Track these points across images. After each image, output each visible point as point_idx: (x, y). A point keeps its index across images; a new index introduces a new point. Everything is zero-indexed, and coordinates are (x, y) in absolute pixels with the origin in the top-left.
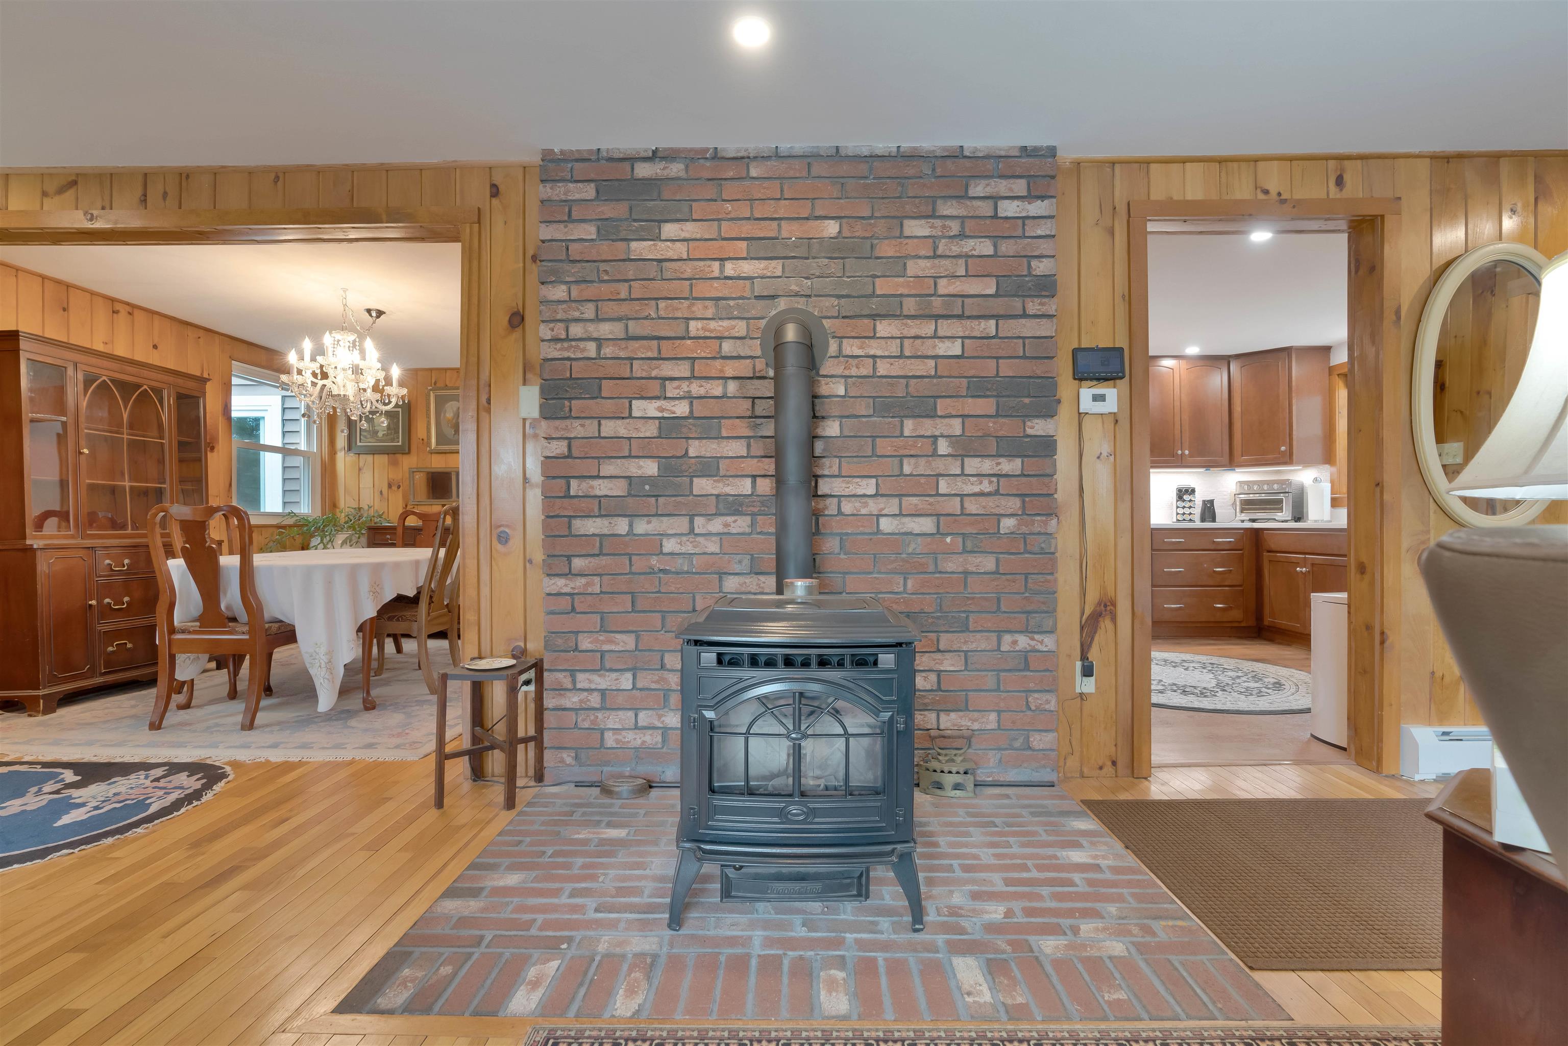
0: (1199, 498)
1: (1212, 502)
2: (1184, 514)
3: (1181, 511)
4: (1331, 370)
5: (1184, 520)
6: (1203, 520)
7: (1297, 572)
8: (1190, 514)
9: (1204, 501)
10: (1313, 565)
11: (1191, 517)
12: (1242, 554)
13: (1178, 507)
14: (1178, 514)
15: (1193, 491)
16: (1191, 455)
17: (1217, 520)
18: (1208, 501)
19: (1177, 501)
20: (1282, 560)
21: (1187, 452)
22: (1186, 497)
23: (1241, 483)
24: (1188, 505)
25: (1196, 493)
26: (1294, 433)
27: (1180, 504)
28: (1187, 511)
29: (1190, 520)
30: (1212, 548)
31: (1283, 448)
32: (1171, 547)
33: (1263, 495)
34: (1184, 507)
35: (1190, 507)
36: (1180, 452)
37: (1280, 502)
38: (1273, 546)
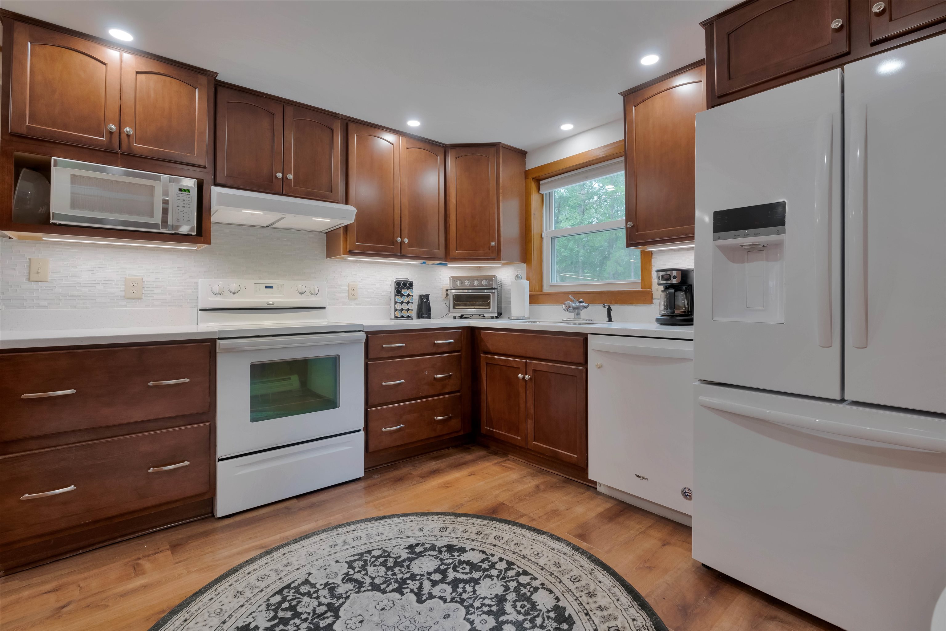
0: (416, 292)
1: (427, 297)
2: (402, 310)
3: (399, 307)
4: (527, 174)
5: (402, 317)
6: (420, 316)
7: (518, 378)
8: (408, 310)
9: (420, 296)
10: (535, 371)
11: (409, 313)
12: (460, 355)
13: (396, 303)
14: (396, 310)
15: (410, 285)
16: (410, 245)
17: (433, 315)
18: (424, 296)
19: (396, 296)
20: (501, 363)
21: (406, 241)
22: (404, 292)
23: (454, 278)
24: (405, 300)
25: (413, 287)
26: (502, 229)
27: (399, 299)
28: (405, 307)
29: (408, 316)
30: (433, 351)
31: (493, 244)
32: (390, 354)
33: (470, 291)
34: (402, 303)
35: (408, 303)
36: (399, 240)
37: (487, 298)
38: (491, 348)
